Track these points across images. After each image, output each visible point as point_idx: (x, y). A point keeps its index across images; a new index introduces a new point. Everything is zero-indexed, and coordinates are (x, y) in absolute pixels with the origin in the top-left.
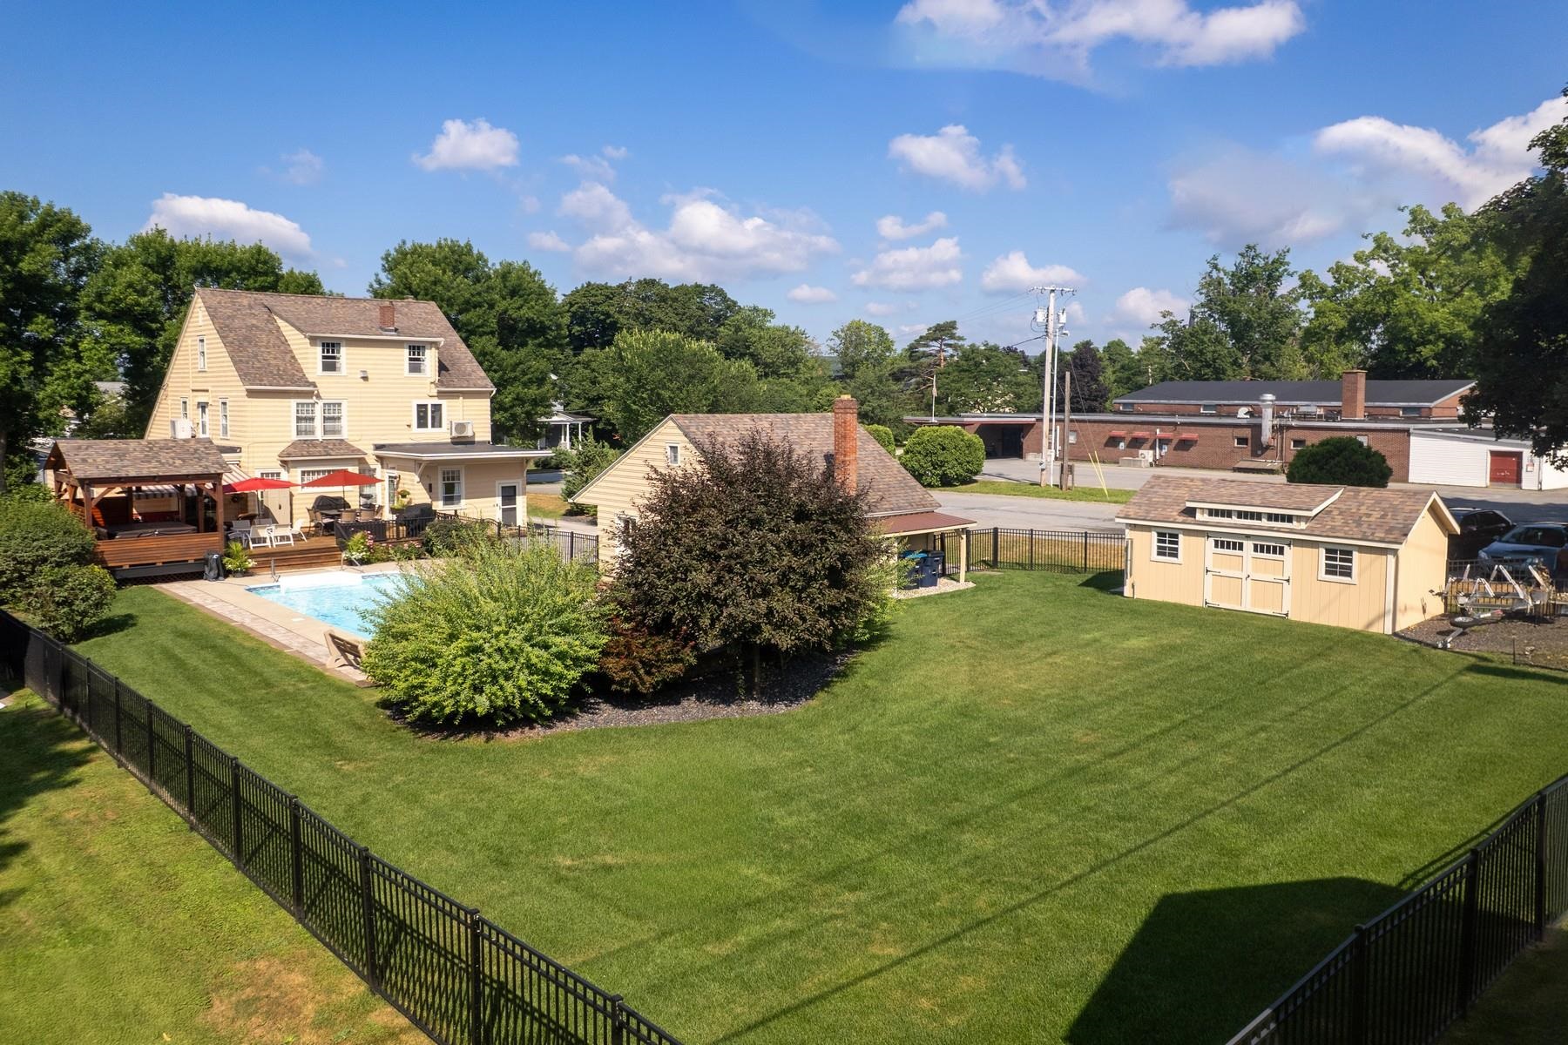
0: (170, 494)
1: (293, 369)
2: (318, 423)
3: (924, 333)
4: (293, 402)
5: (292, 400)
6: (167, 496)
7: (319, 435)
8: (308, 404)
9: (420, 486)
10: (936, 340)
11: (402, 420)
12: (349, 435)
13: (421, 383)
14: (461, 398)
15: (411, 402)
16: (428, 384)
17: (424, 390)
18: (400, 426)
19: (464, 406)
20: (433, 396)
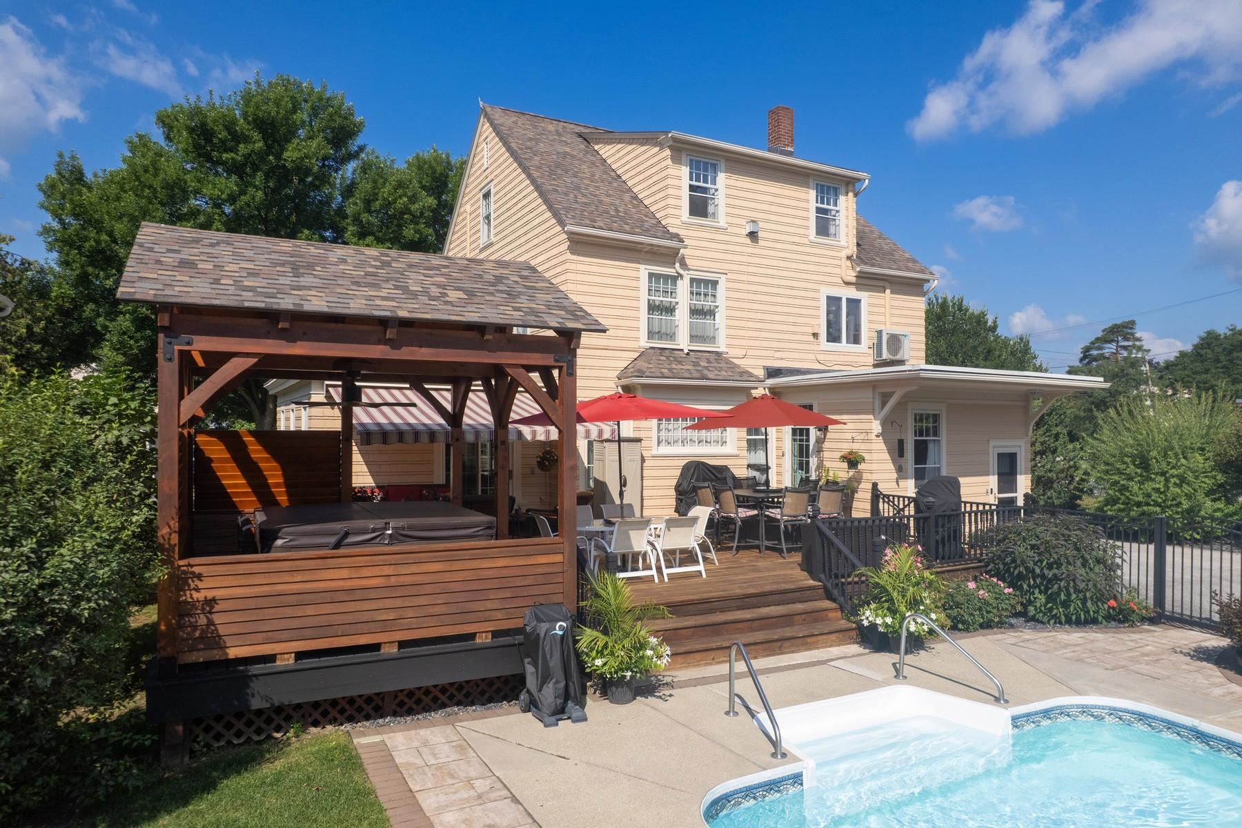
0: (432, 434)
1: (638, 212)
2: (682, 317)
3: (1100, 334)
4: (643, 270)
5: (642, 267)
6: (425, 438)
7: (683, 342)
8: (666, 277)
9: (880, 445)
10: (1110, 341)
11: (806, 325)
12: (728, 346)
13: (834, 258)
14: (888, 291)
15: (817, 291)
16: (844, 260)
17: (837, 271)
18: (803, 334)
19: (892, 307)
20: (847, 283)
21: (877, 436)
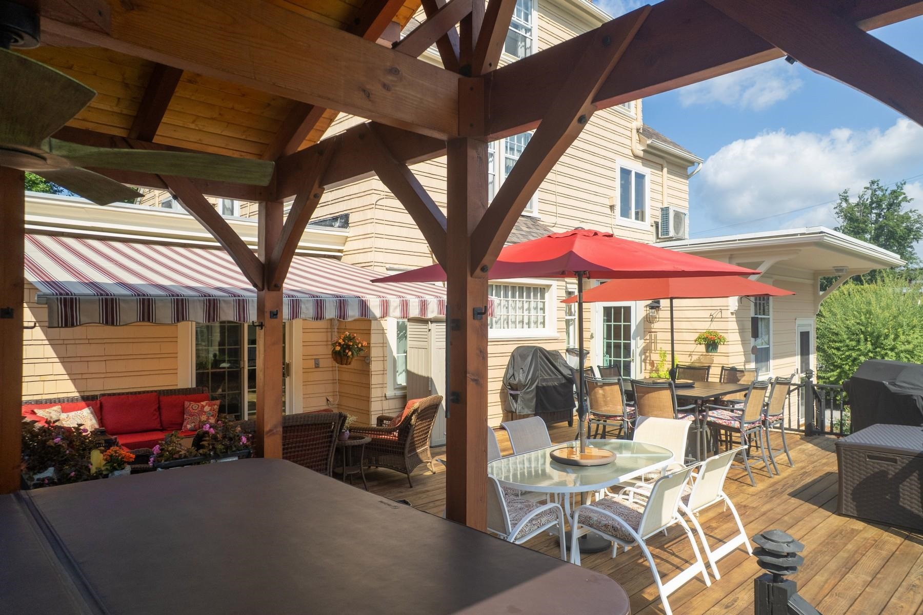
11: (604, 196)
12: (541, 211)
13: (626, 128)
14: (665, 170)
15: (613, 161)
16: (634, 131)
17: (628, 142)
18: (603, 205)
19: (669, 187)
20: (636, 157)
21: (732, 313)
